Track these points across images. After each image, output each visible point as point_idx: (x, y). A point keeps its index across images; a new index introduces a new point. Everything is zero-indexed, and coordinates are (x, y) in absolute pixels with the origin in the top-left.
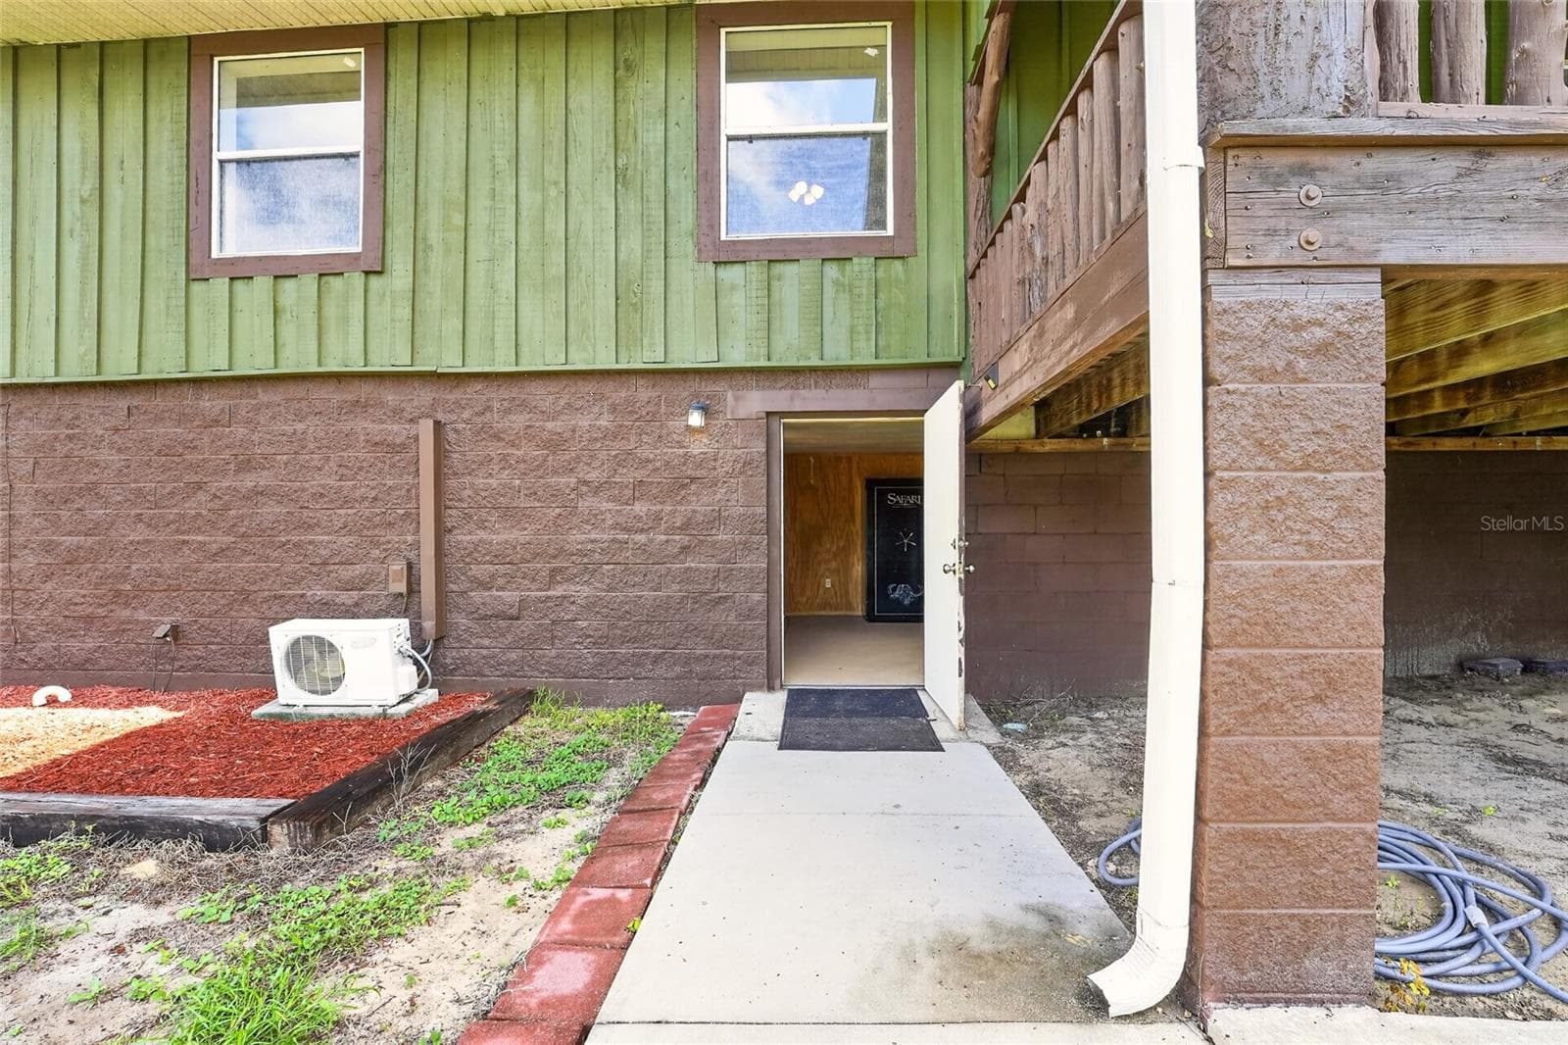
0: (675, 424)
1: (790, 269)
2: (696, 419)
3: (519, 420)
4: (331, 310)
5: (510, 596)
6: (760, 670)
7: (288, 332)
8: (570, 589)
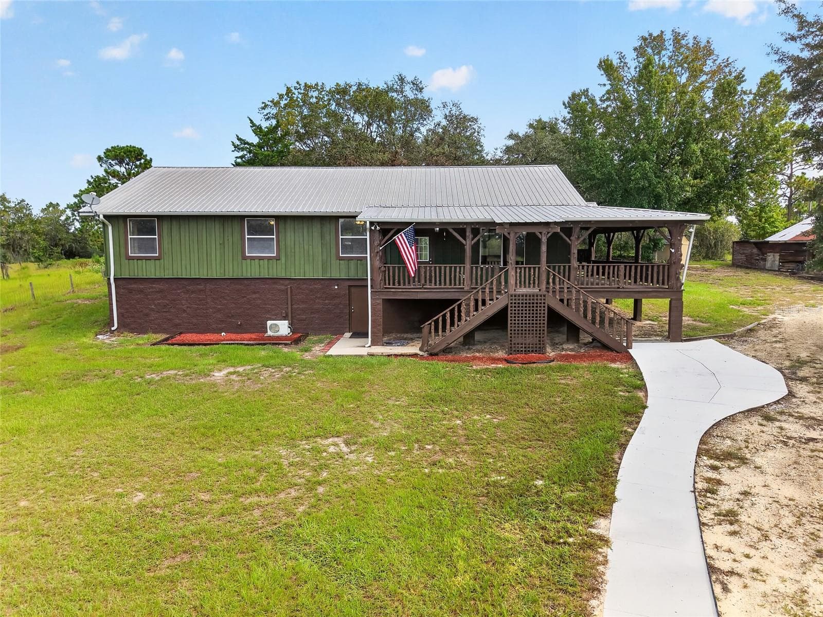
0: (333, 287)
1: (352, 261)
2: (336, 287)
3: (305, 286)
4: (270, 266)
5: (304, 317)
6: (348, 329)
7: (262, 270)
8: (315, 315)
